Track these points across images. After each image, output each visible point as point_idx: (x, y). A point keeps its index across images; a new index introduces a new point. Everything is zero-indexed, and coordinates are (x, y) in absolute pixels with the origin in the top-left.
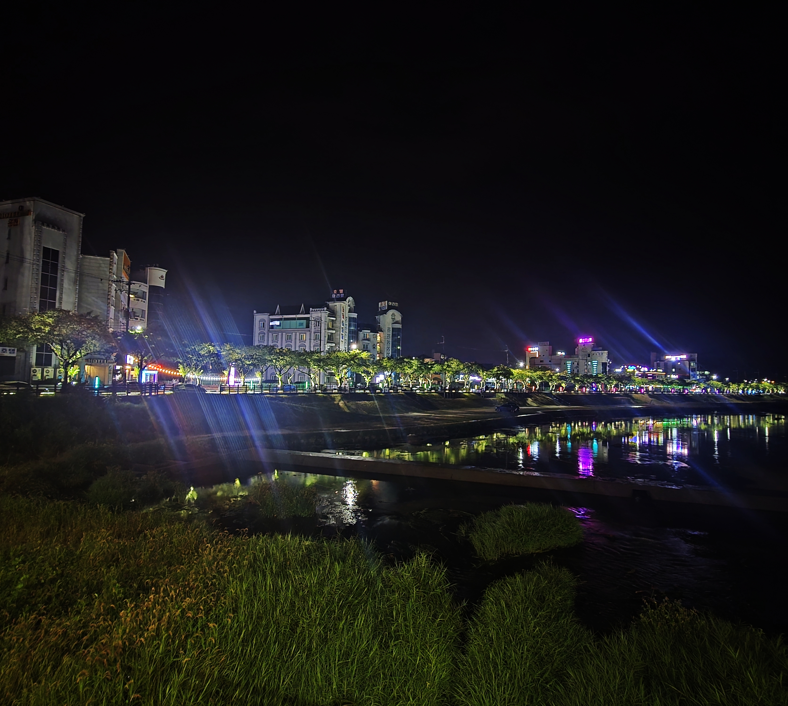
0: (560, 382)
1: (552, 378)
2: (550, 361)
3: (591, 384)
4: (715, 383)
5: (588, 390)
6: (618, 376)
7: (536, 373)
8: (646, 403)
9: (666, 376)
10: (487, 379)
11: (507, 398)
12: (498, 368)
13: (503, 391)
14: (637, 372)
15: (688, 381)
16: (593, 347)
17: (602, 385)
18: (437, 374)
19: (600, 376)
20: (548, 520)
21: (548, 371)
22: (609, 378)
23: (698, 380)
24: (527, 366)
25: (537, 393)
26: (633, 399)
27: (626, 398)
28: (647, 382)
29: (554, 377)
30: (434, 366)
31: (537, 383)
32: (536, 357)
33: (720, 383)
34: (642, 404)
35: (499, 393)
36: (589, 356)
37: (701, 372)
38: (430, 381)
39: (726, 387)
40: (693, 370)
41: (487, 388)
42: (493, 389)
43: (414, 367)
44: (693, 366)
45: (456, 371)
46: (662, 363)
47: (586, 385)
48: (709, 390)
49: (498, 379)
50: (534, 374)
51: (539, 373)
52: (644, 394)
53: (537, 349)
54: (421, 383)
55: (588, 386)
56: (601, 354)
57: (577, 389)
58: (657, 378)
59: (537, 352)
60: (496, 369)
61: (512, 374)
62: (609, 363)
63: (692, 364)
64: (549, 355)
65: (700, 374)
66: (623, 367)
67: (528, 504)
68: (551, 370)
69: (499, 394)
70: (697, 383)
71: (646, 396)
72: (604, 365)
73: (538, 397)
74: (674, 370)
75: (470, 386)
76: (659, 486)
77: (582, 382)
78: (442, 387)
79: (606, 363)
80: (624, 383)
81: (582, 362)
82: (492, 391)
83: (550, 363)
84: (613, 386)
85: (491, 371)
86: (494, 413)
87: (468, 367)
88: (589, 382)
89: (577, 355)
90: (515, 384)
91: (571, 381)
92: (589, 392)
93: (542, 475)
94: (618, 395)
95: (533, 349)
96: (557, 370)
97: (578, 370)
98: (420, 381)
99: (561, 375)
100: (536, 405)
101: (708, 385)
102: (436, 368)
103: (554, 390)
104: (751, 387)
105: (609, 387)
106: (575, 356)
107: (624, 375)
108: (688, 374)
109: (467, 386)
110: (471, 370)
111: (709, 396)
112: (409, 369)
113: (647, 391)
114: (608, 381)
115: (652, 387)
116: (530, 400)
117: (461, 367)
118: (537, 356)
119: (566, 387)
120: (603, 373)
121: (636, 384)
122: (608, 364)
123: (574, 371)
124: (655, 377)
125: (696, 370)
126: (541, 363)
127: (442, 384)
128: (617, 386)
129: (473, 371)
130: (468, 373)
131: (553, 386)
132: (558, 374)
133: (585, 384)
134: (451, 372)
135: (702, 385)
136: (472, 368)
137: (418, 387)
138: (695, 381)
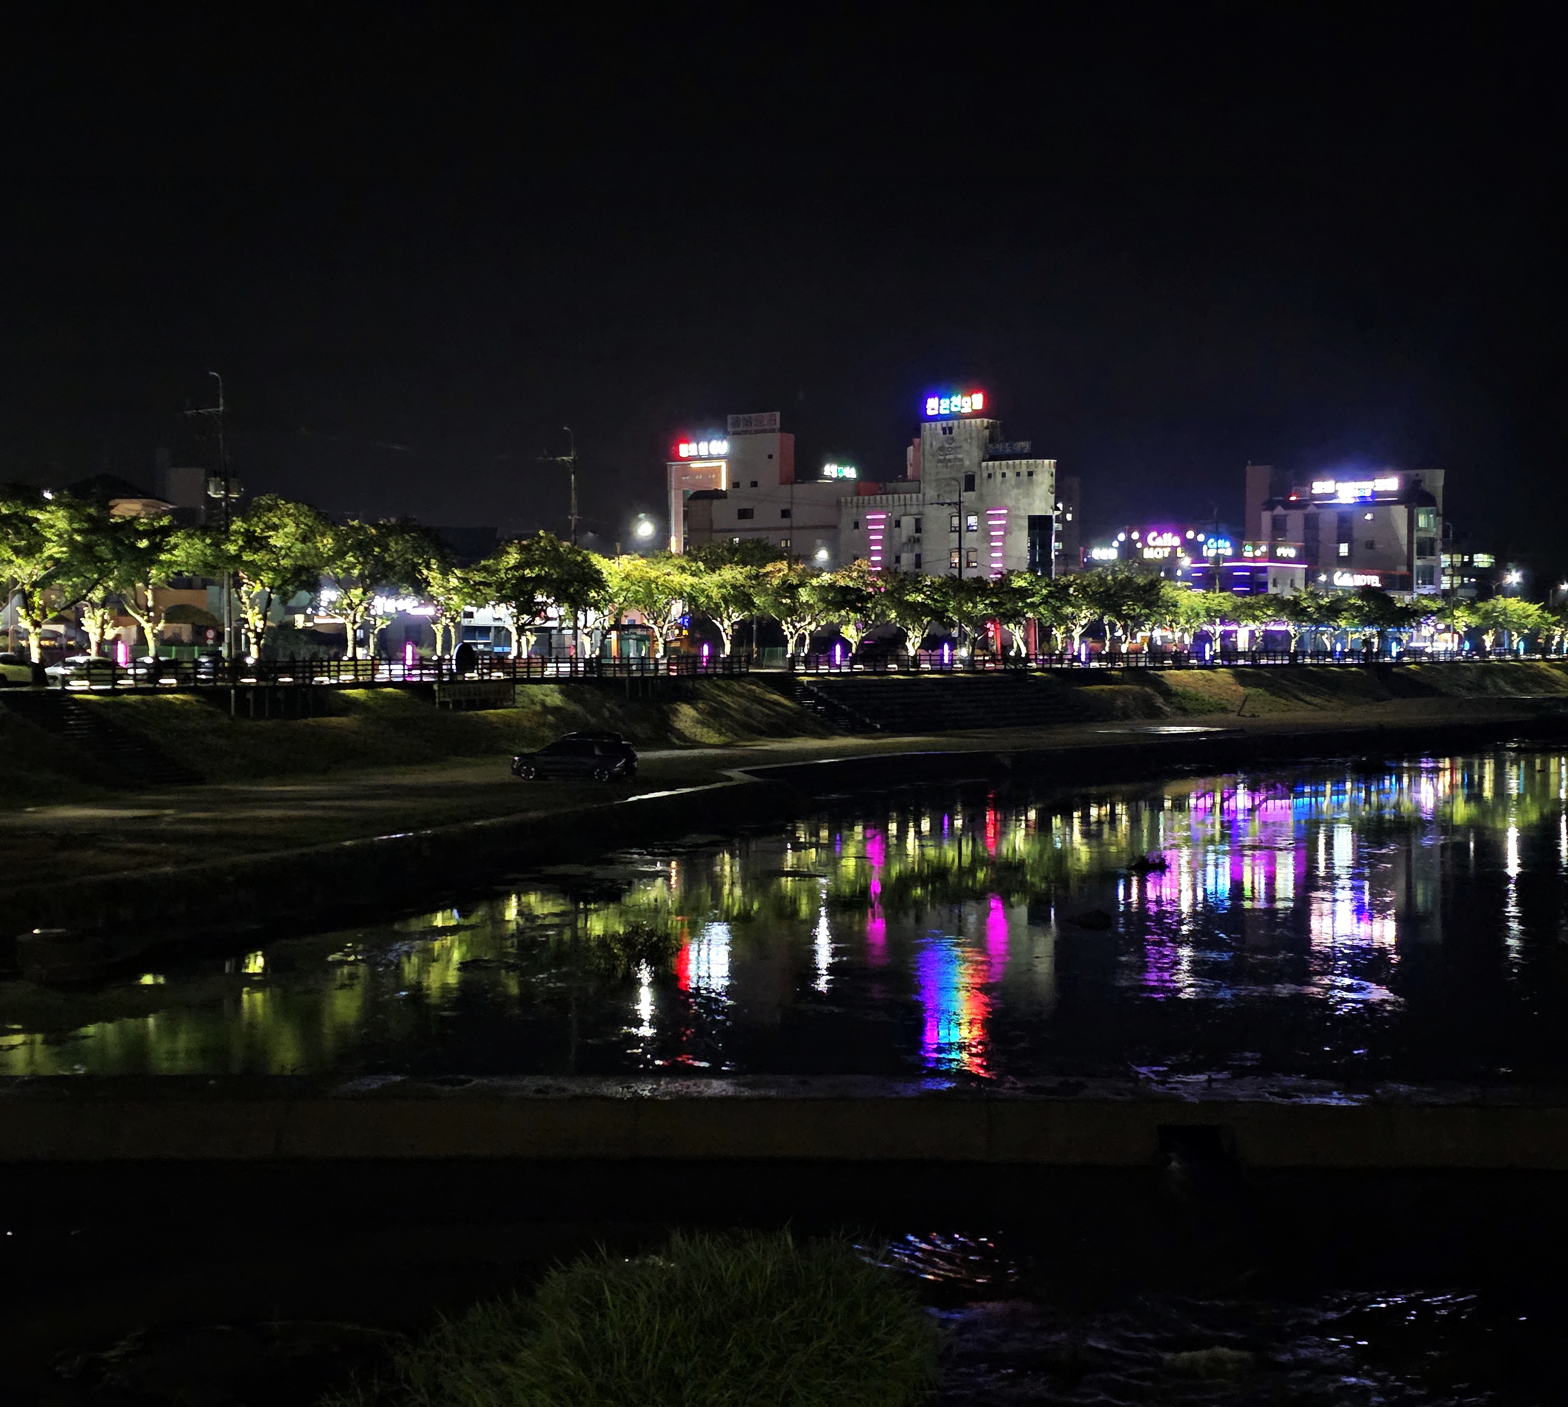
0: (834, 618)
1: (794, 596)
2: (785, 514)
3: (979, 625)
4: (1514, 605)
5: (964, 652)
6: (1102, 580)
7: (715, 578)
8: (1224, 710)
9: (1311, 577)
10: (468, 609)
11: (573, 707)
12: (523, 549)
13: (550, 671)
14: (1186, 562)
15: (1404, 600)
16: (992, 439)
17: (1026, 630)
18: (188, 584)
19: (1018, 583)
20: (772, 1315)
21: (779, 565)
22: (1060, 594)
23: (1446, 594)
24: (673, 540)
25: (721, 676)
26: (1166, 692)
27: (1137, 688)
28: (1227, 607)
29: (804, 595)
30: (173, 540)
31: (725, 627)
32: (718, 494)
33: (1533, 609)
34: (1207, 718)
35: (530, 680)
36: (970, 483)
37: (1457, 559)
38: (148, 627)
39: (1557, 624)
40: (1426, 548)
41: (467, 658)
42: (500, 662)
43: (53, 550)
44: (1425, 530)
45: (298, 570)
46: (1295, 519)
47: (955, 633)
48: (1488, 640)
49: (528, 607)
50: (706, 579)
51: (732, 574)
52: (1212, 667)
53: (720, 447)
54: (94, 638)
55: (964, 635)
56: (1024, 471)
57: (912, 653)
58: (1272, 590)
59: (723, 464)
60: (513, 558)
61: (597, 581)
62: (1061, 519)
63: (1422, 521)
64: (782, 483)
65: (1452, 566)
66: (1122, 537)
67: (678, 1240)
68: (793, 559)
69: (533, 689)
70: (1440, 610)
71: (1223, 675)
72: (1038, 525)
73: (726, 699)
74: (1344, 549)
75: (377, 651)
76: (1272, 1099)
77: (939, 615)
78: (216, 656)
79: (1050, 518)
80: (1128, 616)
81: (937, 518)
82: (497, 675)
83: (786, 522)
84: (1077, 632)
85: (485, 569)
87: (362, 548)
88: (968, 618)
89: (917, 479)
90: (614, 635)
91: (883, 614)
92: (970, 662)
93: (747, 1093)
94: (1099, 676)
95: (703, 448)
96: (822, 556)
97: (918, 557)
98: (91, 624)
99: (842, 583)
100: (715, 739)
101: (1487, 615)
102: (179, 555)
103: (806, 661)
105: (1060, 637)
106: (902, 486)
107: (1129, 580)
108: (1403, 569)
109: (361, 653)
110: (379, 559)
111: (1488, 670)
112: (19, 561)
113: (1229, 652)
114: (1055, 611)
115: (1252, 633)
116: (686, 717)
117: (326, 543)
118: (724, 487)
119: (861, 644)
120: (1032, 569)
121: (1182, 620)
122: (1056, 526)
123: (898, 559)
124: (1264, 585)
125: (1439, 545)
126: (746, 523)
127: (219, 638)
128: (1094, 631)
129: (391, 566)
130: (362, 577)
131: (802, 638)
132: (826, 578)
133: (952, 624)
134: (267, 577)
135: (1463, 619)
136: (385, 549)
137: (80, 659)
138: (1432, 597)
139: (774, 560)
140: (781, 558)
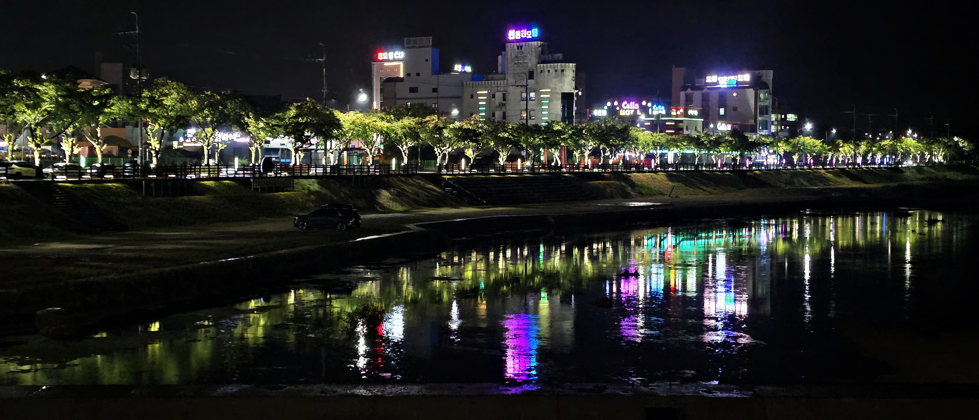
0: (461, 145)
1: (441, 134)
2: (435, 90)
3: (536, 149)
4: (808, 140)
5: (528, 163)
6: (600, 126)
7: (400, 123)
8: (662, 194)
9: (705, 125)
10: (268, 139)
11: (325, 191)
12: (297, 108)
13: (312, 172)
14: (643, 117)
15: (753, 137)
16: (543, 52)
17: (560, 152)
18: (119, 125)
19: (557, 128)
21: (433, 117)
22: (578, 133)
23: (773, 135)
24: (375, 103)
25: (401, 175)
26: (633, 185)
27: (617, 182)
28: (663, 140)
29: (446, 133)
30: (112, 101)
31: (404, 149)
32: (399, 80)
33: (818, 142)
34: (653, 198)
35: (302, 177)
36: (531, 75)
37: (779, 116)
38: (97, 147)
39: (829, 150)
40: (764, 111)
41: (269, 165)
42: (286, 167)
43: (46, 106)
44: (763, 101)
45: (178, 118)
46: (697, 95)
47: (524, 153)
48: (795, 158)
49: (300, 138)
50: (395, 124)
51: (408, 121)
52: (656, 172)
53: (400, 54)
54: (68, 154)
55: (528, 155)
56: (559, 69)
57: (501, 163)
58: (686, 132)
59: (401, 64)
60: (292, 112)
61: (337, 125)
62: (578, 94)
63: (762, 97)
64: (433, 74)
65: (777, 120)
66: (609, 104)
68: (440, 114)
69: (303, 181)
70: (771, 143)
71: (661, 176)
72: (567, 98)
73: (406, 187)
74: (722, 111)
75: (219, 161)
77: (516, 143)
78: (134, 162)
79: (572, 94)
80: (613, 145)
81: (514, 93)
82: (285, 174)
83: (435, 94)
84: (587, 153)
85: (278, 118)
86: (290, 233)
87: (213, 106)
88: (531, 145)
89: (503, 73)
90: (345, 153)
91: (488, 143)
92: (532, 168)
94: (598, 176)
95: (391, 55)
96: (455, 112)
97: (504, 113)
98: (66, 146)
99: (465, 127)
100: (400, 208)
101: (794, 146)
102: (115, 109)
103: (447, 167)
104: (881, 149)
105: (577, 156)
106: (496, 76)
107: (613, 126)
108: (752, 122)
109: (211, 162)
110: (222, 112)
111: (795, 174)
112: (29, 112)
113: (664, 164)
114: (576, 142)
115: (676, 155)
116: (385, 196)
117: (194, 103)
118: (402, 76)
119: (475, 159)
120: (564, 121)
121: (640, 147)
122: (575, 97)
123: (494, 115)
124: (682, 129)
125: (770, 109)
126: (413, 95)
128: (595, 153)
129: (228, 116)
130: (212, 122)
131: (444, 155)
132: (457, 124)
133: (523, 149)
134: (162, 121)
135: (783, 148)
136: (225, 107)
137: (61, 164)
138: (767, 136)
139: (430, 114)
140: (434, 113)
